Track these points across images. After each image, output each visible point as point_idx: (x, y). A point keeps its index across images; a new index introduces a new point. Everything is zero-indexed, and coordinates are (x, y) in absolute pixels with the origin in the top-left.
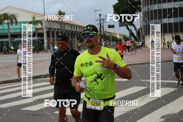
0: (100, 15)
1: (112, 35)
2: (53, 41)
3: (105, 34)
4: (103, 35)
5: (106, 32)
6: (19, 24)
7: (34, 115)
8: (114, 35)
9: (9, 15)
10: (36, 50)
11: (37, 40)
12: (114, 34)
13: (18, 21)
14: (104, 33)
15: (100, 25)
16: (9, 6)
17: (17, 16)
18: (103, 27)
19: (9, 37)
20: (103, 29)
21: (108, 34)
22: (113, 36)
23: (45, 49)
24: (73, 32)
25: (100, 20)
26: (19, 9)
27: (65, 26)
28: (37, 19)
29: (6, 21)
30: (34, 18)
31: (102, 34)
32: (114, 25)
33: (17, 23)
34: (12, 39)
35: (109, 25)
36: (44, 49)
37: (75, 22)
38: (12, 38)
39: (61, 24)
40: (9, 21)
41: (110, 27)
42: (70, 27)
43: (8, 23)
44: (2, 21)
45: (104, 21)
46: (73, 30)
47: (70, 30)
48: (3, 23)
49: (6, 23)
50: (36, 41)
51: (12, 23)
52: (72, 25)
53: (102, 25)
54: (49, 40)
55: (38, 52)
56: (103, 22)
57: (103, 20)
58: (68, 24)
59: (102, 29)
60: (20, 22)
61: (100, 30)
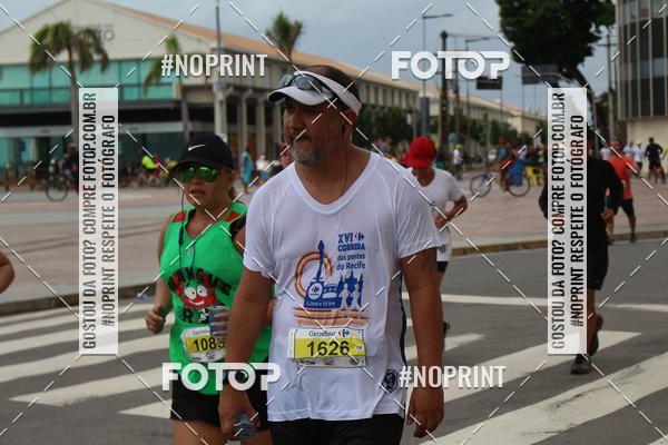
0: (444, 36)
1: (490, 118)
2: (253, 137)
3: (465, 113)
4: (453, 118)
5: (469, 106)
6: (113, 70)
8: (498, 118)
9: (75, 32)
12: (502, 113)
13: (112, 55)
14: (458, 111)
17: (109, 35)
20: (456, 92)
21: (476, 116)
22: (495, 124)
26: (117, 9)
29: (64, 56)
31: (451, 112)
32: (501, 78)
33: (105, 63)
35: (479, 78)
37: (339, 62)
40: (76, 57)
41: (484, 83)
44: (45, 57)
48: (52, 64)
49: (63, 63)
51: (86, 63)
54: (235, 134)
59: (451, 94)
60: (120, 62)
61: (444, 96)
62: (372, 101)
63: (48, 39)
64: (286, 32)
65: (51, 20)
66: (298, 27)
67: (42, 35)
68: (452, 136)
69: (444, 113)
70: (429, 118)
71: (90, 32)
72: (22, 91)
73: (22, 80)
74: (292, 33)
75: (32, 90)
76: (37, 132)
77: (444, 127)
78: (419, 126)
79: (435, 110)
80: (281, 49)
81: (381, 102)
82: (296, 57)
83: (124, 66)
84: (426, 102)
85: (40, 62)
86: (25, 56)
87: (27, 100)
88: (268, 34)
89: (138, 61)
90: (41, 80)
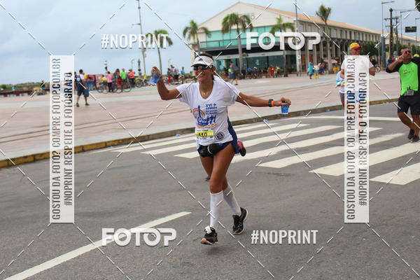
0: (391, 10)
1: (411, 44)
2: (311, 56)
3: (400, 42)
4: (395, 45)
5: (402, 39)
6: (255, 31)
7: (277, 174)
8: (416, 45)
9: (239, 16)
10: (283, 72)
11: (285, 56)
12: (417, 42)
13: (254, 25)
14: (398, 42)
15: (392, 28)
16: (239, 3)
17: (253, 17)
18: (396, 30)
19: (240, 51)
20: (397, 34)
21: (405, 43)
22: (413, 46)
23: (298, 69)
24: (344, 40)
25: (391, 19)
26: (255, 6)
27: (330, 32)
28: (285, 21)
29: (235, 27)
30: (280, 20)
31: (395, 43)
32: (416, 27)
33: (252, 28)
34: (243, 56)
35: (406, 28)
36: (296, 71)
38: (244, 54)
39: (324, 28)
40: (240, 27)
41: (408, 30)
42: (339, 32)
43: (238, 30)
44: (228, 27)
45: (398, 20)
46: (344, 37)
47: (339, 37)
48: (231, 30)
49: (234, 30)
50: (283, 58)
51: (244, 29)
52: (342, 29)
53: (394, 27)
54: (304, 55)
55: (286, 76)
56: (397, 22)
57: (397, 18)
58: (336, 28)
59: (394, 35)
60: (257, 28)
61: (391, 36)
62: (361, 39)
63: (228, 21)
64: (324, 13)
65: (230, 13)
66: (329, 10)
67: (226, 19)
68: (395, 52)
69: (391, 43)
70: (385, 45)
71: (245, 16)
72: (219, 41)
73: (219, 37)
74: (327, 12)
75: (223, 41)
76: (226, 57)
77: (391, 49)
78: (381, 49)
79: (387, 42)
80: (323, 19)
81: (365, 40)
82: (329, 22)
83: (259, 29)
84: (384, 39)
85: (226, 29)
86: (220, 27)
87: (221, 45)
88: (317, 14)
89: (264, 27)
90: (227, 36)
